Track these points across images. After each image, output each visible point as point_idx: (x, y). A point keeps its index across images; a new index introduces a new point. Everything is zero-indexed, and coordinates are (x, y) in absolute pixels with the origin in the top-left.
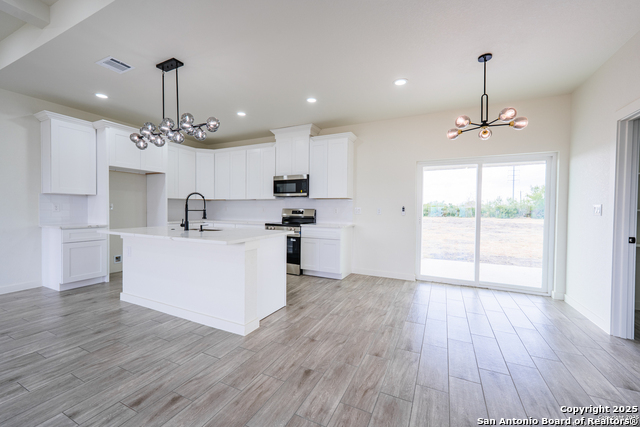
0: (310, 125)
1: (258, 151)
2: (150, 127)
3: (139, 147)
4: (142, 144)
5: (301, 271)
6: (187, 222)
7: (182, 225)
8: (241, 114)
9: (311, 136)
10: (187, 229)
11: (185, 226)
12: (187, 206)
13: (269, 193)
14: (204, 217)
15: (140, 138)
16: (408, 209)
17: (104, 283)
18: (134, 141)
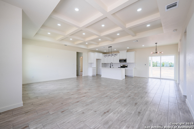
0: (126, 50)
11: (110, 67)
13: (118, 62)
16: (146, 65)
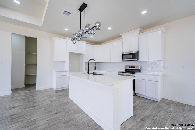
0: (139, 29)
1: (115, 44)
2: (77, 35)
3: (74, 43)
4: (74, 42)
5: (135, 93)
6: (89, 71)
7: (87, 72)
8: (110, 28)
9: (139, 33)
10: (89, 74)
12: (89, 64)
13: (120, 59)
14: (95, 69)
15: (74, 39)
17: (67, 89)
18: (72, 41)
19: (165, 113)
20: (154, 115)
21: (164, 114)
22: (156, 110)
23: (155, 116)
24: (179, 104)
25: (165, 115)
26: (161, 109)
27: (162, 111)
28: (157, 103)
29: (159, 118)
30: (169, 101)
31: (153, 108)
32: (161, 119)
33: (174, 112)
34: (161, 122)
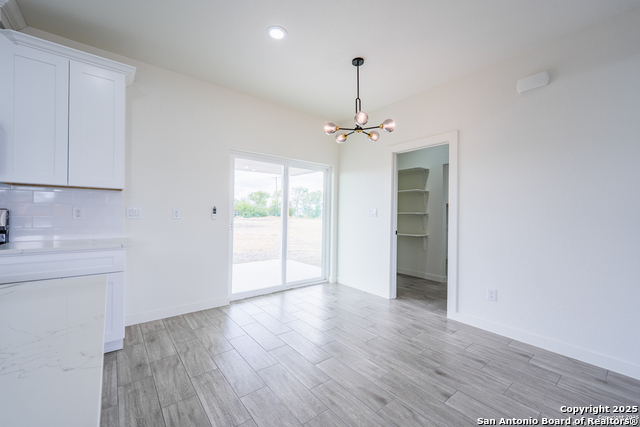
19: (171, 376)
20: (153, 409)
21: (171, 380)
22: (139, 386)
23: (158, 413)
24: (170, 322)
25: (175, 380)
26: (149, 371)
27: (160, 376)
28: (120, 356)
29: (173, 407)
30: (145, 331)
31: (125, 386)
32: (181, 406)
33: (185, 354)
34: (189, 416)
